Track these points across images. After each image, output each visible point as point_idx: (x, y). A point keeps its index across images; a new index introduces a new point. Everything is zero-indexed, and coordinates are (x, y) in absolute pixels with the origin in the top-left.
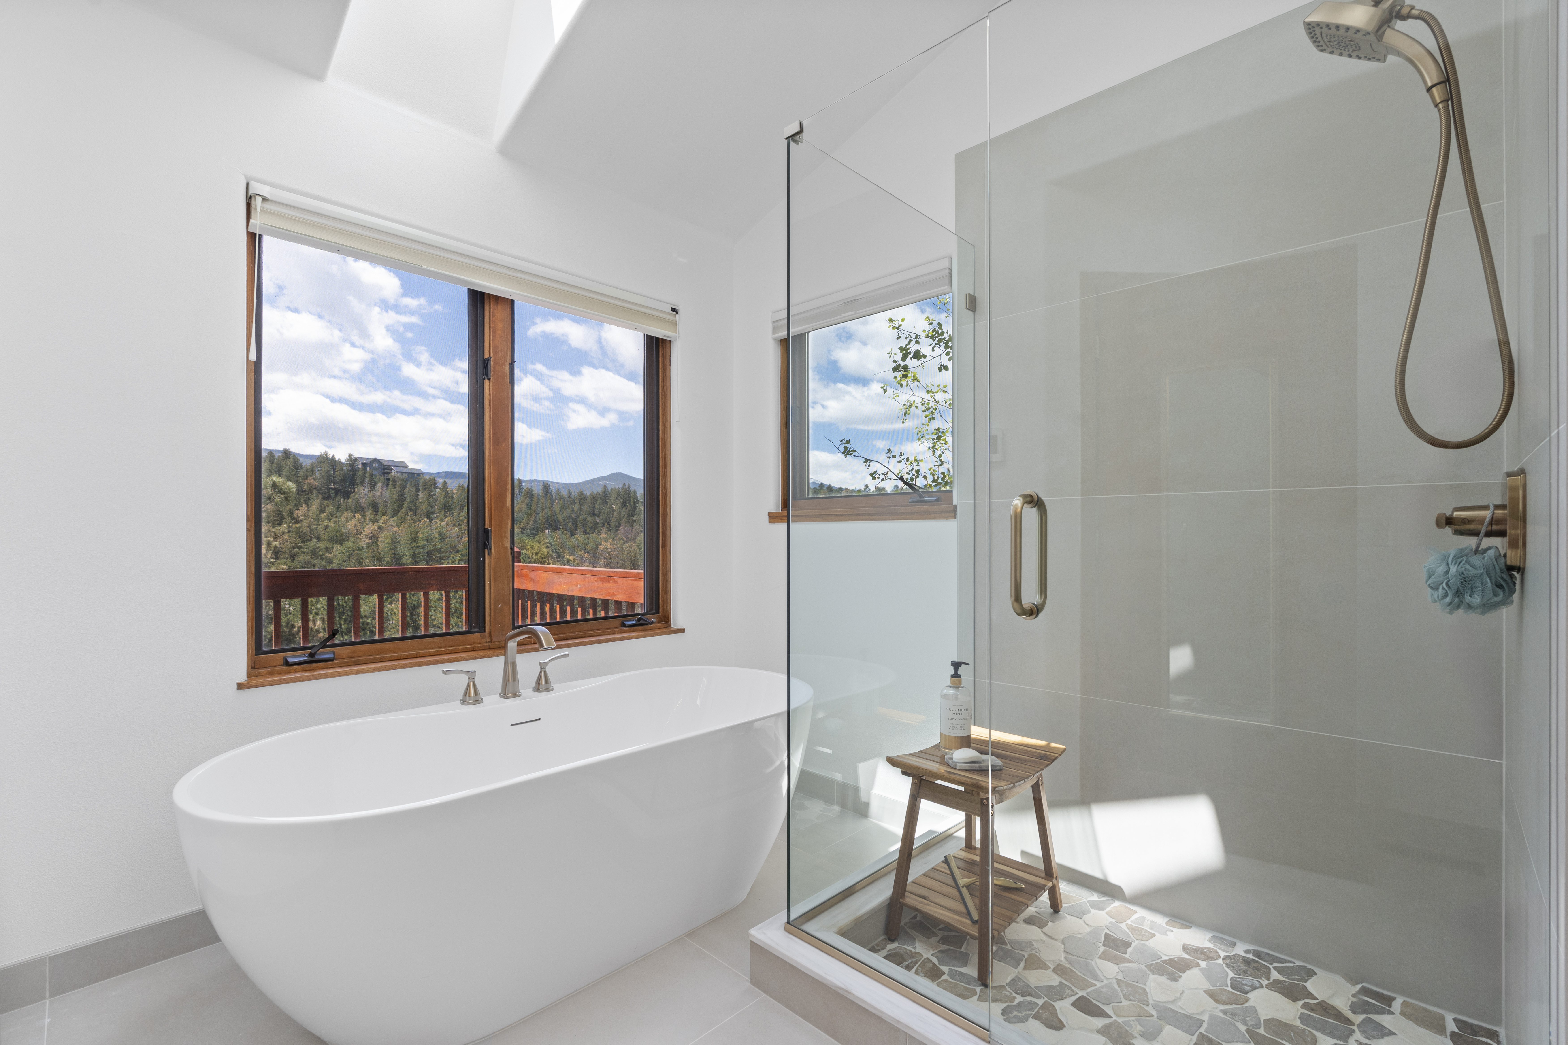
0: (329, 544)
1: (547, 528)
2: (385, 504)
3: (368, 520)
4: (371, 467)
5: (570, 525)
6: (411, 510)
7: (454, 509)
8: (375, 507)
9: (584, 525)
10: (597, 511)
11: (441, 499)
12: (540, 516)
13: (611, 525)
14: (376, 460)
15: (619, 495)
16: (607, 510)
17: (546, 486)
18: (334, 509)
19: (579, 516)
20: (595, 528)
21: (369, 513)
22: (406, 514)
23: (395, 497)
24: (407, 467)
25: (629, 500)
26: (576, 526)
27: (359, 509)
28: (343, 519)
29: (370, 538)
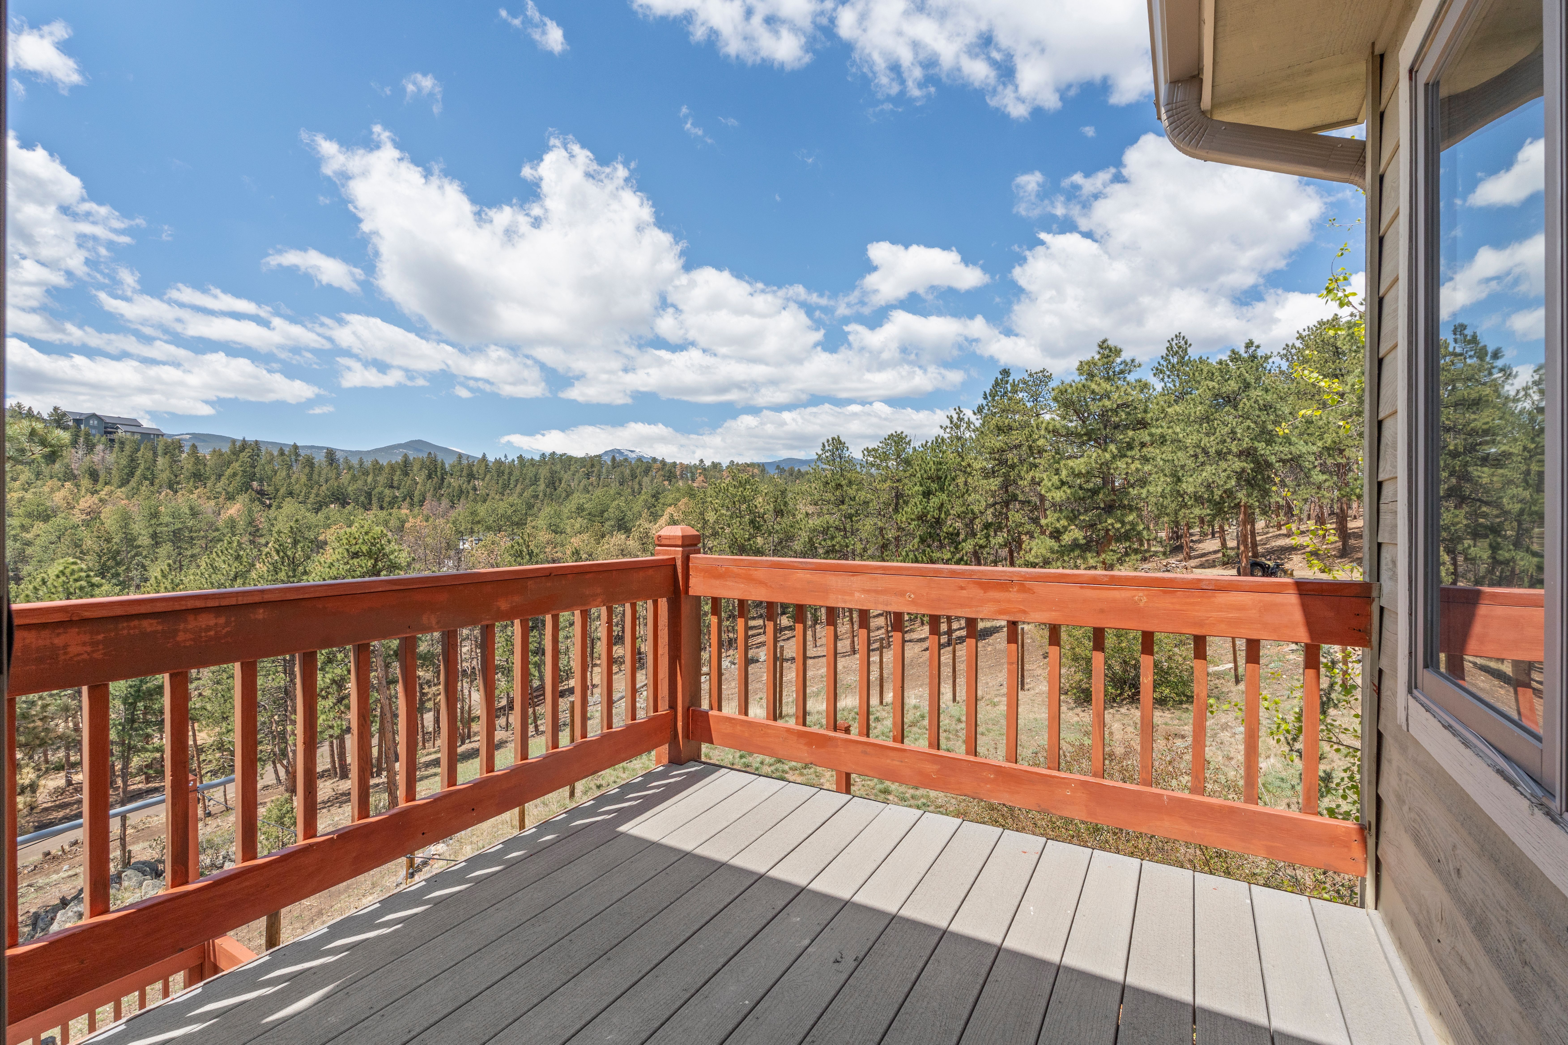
0: (27, 521)
1: (332, 503)
2: (109, 471)
3: (83, 491)
4: (87, 424)
5: (362, 498)
6: (146, 479)
7: (208, 478)
8: (94, 475)
9: (381, 499)
10: (395, 484)
11: (190, 466)
12: (324, 488)
13: (414, 500)
14: (94, 416)
15: (423, 466)
16: (409, 482)
17: (331, 455)
18: (33, 477)
19: (374, 489)
20: (393, 502)
21: (86, 482)
22: (140, 483)
23: (124, 462)
24: (140, 426)
25: (436, 471)
26: (370, 500)
27: (69, 476)
28: (46, 489)
29: (88, 514)
